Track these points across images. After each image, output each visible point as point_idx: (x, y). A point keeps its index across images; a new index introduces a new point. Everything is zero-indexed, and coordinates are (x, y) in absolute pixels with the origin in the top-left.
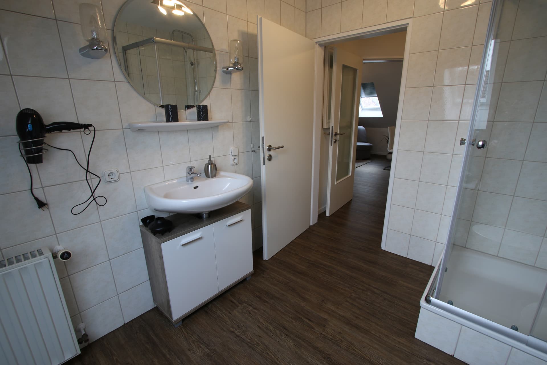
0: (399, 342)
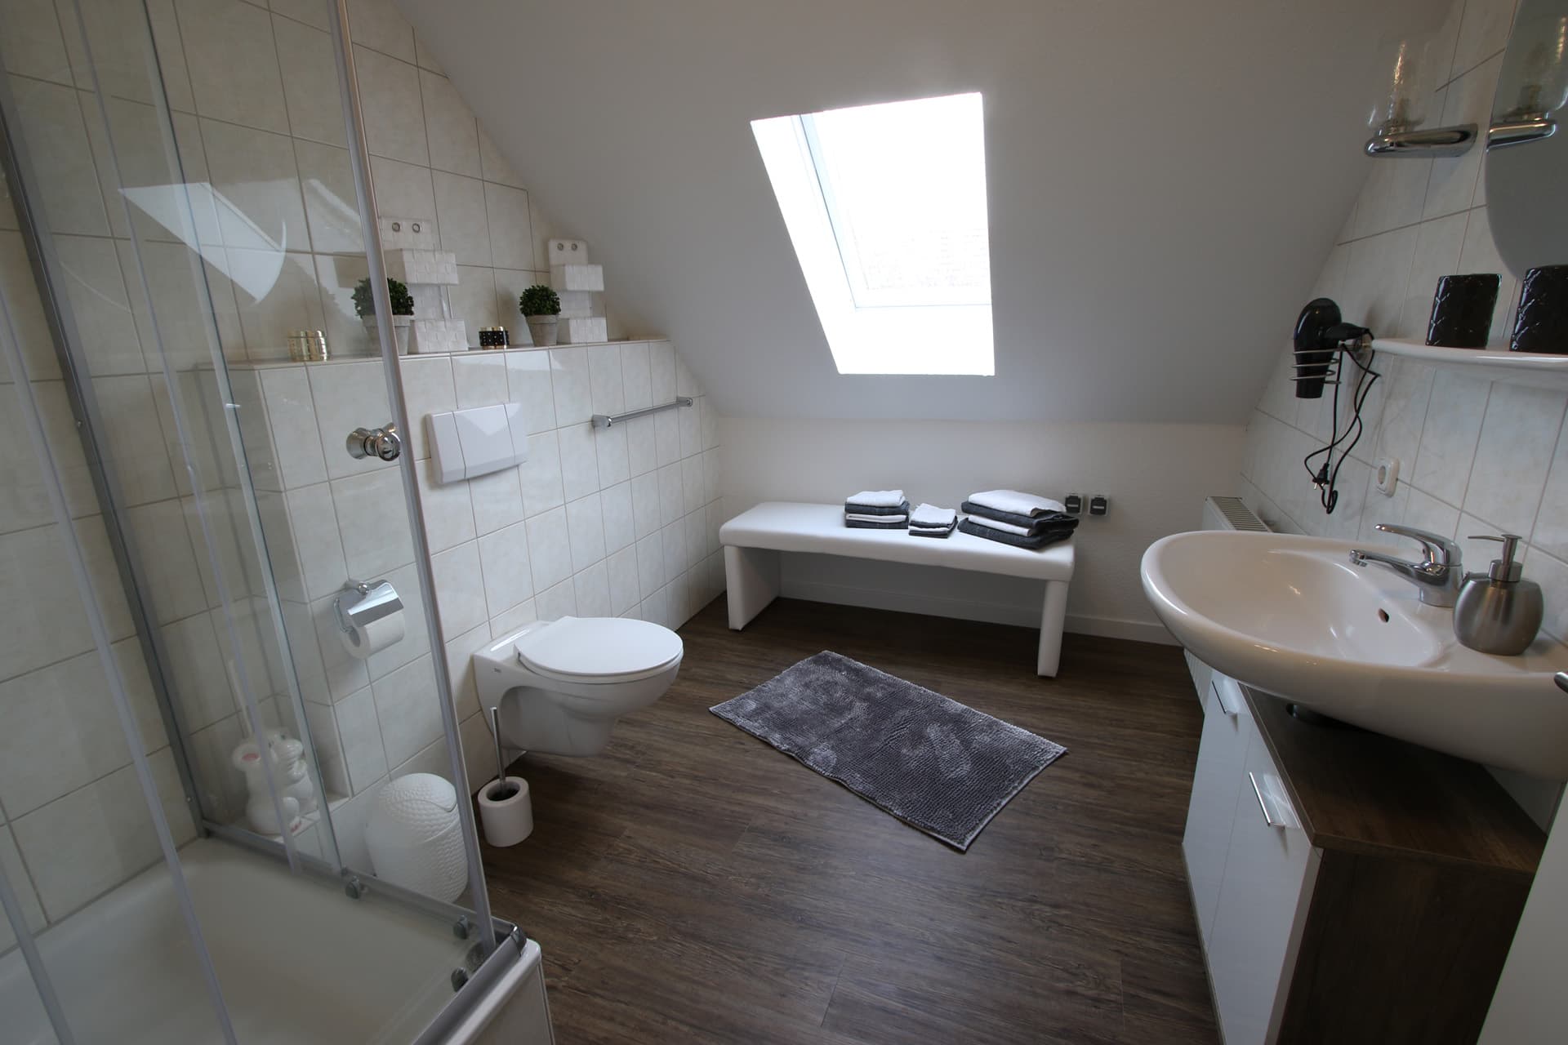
0: (611, 1019)
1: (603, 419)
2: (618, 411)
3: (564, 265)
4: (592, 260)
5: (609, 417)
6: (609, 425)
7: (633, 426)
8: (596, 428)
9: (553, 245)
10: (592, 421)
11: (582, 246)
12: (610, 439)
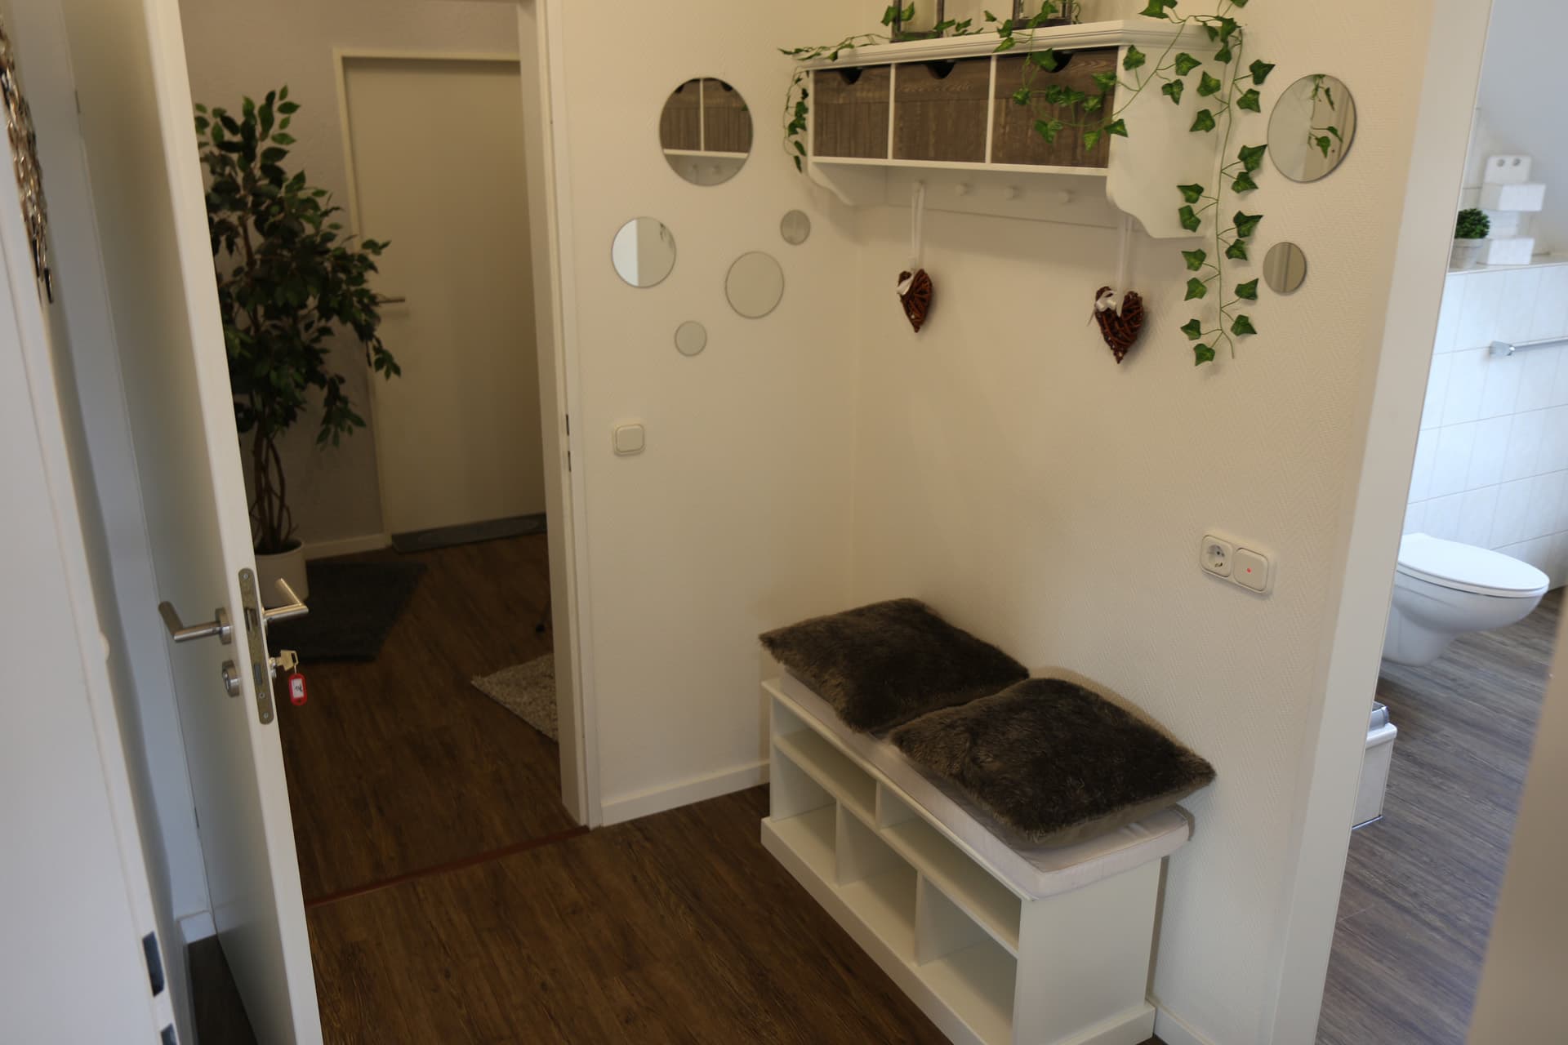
1: (1503, 346)
2: (1521, 339)
3: (1502, 186)
4: (1533, 178)
5: (1511, 346)
6: (1510, 354)
7: (1532, 356)
8: (1493, 356)
9: (1493, 161)
10: (1490, 347)
11: (1526, 162)
12: (1506, 370)
